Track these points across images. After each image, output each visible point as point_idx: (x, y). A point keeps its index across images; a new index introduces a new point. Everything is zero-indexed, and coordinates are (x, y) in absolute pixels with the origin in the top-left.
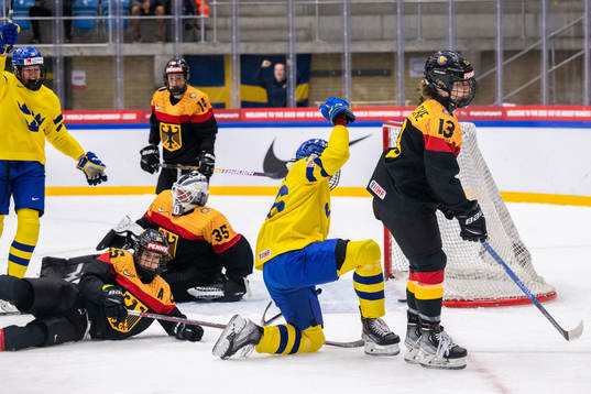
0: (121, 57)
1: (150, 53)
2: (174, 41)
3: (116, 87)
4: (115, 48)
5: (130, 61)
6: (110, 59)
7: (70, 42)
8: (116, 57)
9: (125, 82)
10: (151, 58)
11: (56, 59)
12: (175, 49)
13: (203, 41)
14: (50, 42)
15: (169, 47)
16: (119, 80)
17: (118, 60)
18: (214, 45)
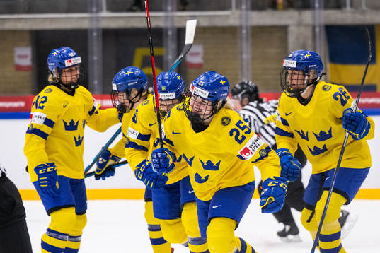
0: (247, 28)
1: (282, 22)
2: (314, 8)
3: (242, 66)
4: (241, 17)
5: (259, 32)
6: (232, 31)
7: (184, 10)
8: (241, 27)
9: (253, 58)
10: (284, 29)
11: (167, 30)
12: (314, 17)
13: (348, 8)
14: (160, 10)
15: (307, 16)
16: (244, 56)
17: (244, 31)
18: (363, 13)
